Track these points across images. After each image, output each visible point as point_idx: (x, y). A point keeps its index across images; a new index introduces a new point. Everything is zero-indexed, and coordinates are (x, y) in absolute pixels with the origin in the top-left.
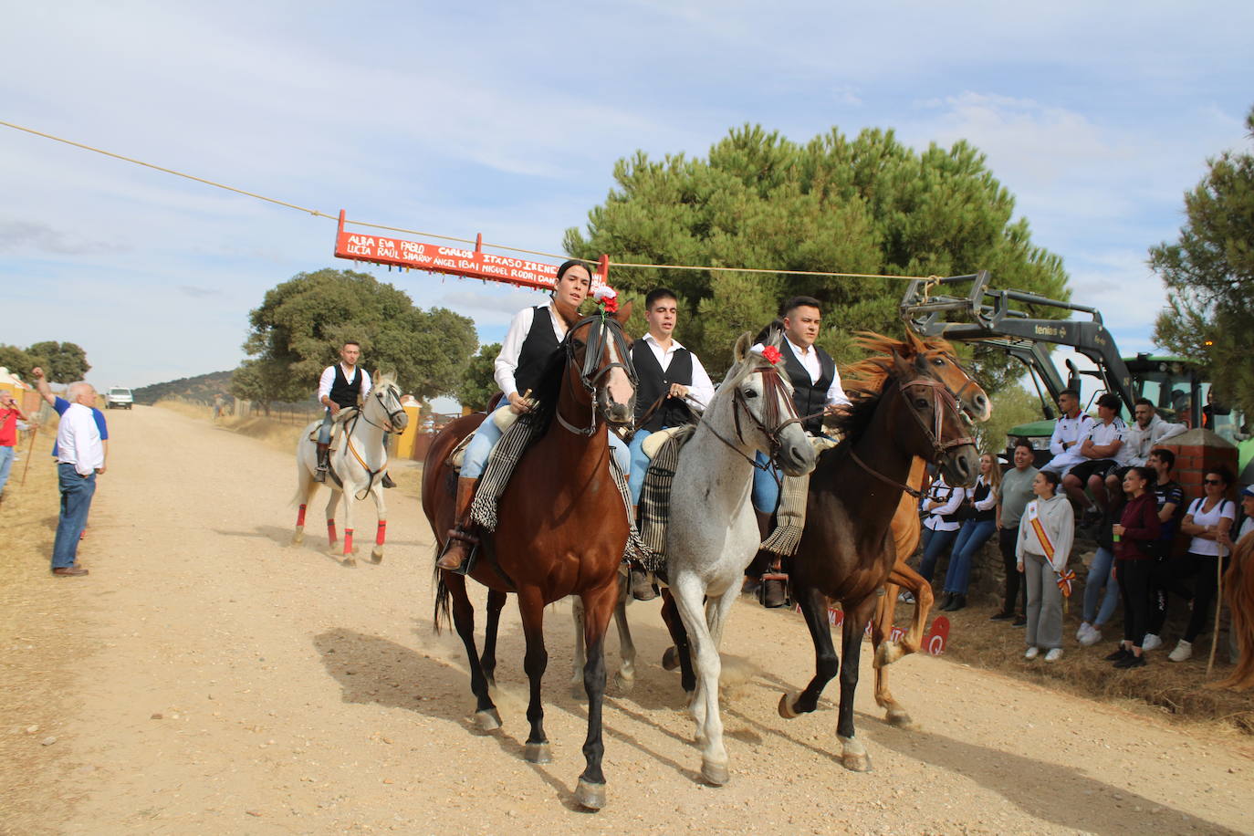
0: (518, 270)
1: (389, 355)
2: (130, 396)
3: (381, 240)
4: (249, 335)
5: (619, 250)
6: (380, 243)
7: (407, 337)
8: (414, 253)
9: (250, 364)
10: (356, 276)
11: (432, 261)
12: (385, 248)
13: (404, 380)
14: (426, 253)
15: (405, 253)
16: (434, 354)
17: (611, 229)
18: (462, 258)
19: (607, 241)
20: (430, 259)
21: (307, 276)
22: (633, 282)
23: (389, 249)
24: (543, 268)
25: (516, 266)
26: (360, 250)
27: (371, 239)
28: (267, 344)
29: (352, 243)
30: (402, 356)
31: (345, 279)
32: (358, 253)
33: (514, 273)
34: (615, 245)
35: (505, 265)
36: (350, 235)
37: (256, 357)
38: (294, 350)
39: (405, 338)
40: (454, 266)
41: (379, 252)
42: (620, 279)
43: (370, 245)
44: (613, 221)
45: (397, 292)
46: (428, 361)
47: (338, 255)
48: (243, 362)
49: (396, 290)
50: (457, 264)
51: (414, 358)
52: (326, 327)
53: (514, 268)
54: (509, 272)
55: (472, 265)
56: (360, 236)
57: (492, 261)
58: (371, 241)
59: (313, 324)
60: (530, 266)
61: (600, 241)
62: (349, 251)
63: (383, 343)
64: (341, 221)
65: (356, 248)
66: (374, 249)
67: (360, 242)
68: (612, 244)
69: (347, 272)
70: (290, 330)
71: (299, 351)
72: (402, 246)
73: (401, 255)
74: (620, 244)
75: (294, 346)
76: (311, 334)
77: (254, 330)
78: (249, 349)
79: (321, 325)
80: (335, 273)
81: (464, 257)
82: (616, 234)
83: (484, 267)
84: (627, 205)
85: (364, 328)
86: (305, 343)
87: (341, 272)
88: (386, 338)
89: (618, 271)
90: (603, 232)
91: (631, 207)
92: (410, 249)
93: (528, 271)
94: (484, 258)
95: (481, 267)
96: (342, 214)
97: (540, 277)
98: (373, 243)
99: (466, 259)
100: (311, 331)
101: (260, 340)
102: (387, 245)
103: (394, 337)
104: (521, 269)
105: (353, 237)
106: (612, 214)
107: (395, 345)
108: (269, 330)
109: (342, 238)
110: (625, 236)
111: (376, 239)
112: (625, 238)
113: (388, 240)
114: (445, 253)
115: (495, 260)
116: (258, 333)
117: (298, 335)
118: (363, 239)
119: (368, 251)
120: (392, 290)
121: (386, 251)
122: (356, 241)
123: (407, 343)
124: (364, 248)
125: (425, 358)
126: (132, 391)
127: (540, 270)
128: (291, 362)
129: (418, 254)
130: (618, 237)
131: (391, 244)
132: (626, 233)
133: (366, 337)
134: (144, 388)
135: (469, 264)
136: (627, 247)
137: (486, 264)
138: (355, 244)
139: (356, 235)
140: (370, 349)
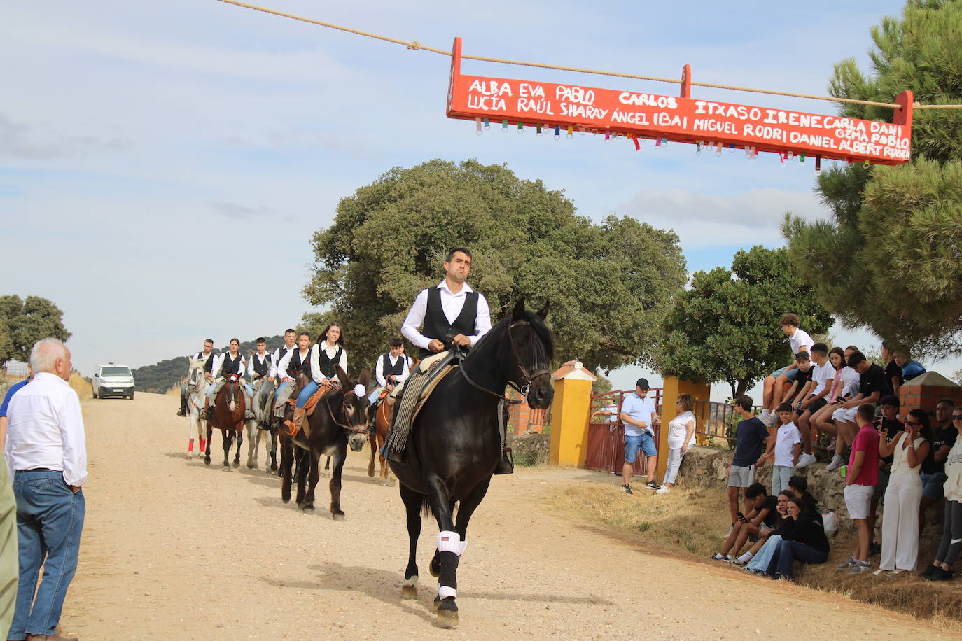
0: (755, 124)
1: (540, 298)
2: (132, 378)
3: (522, 85)
4: (316, 272)
5: (929, 91)
6: (522, 90)
7: (569, 267)
8: (578, 105)
9: (317, 320)
10: (483, 170)
11: (609, 115)
12: (529, 98)
13: (566, 338)
14: (597, 104)
15: (562, 105)
16: (614, 293)
17: (913, 57)
18: (658, 110)
19: (907, 77)
20: (604, 113)
21: (403, 174)
22: (954, 144)
23: (537, 99)
24: (798, 120)
25: (752, 117)
26: (488, 103)
27: (506, 85)
28: (342, 287)
29: (475, 93)
30: (562, 298)
31: (465, 176)
32: (486, 108)
33: (747, 130)
34: (921, 83)
35: (732, 116)
36: (473, 79)
37: (326, 308)
38: (386, 295)
39: (565, 268)
40: (645, 123)
41: (520, 105)
42: (933, 141)
43: (505, 94)
44: (917, 42)
45: (550, 194)
46: (604, 306)
47: (452, 114)
48: (305, 318)
49: (548, 190)
50: (650, 119)
51: (581, 302)
52: (438, 255)
53: (748, 121)
54: (740, 129)
55: (677, 120)
56: (488, 80)
57: (710, 112)
58: (506, 88)
59: (414, 252)
60: (776, 117)
61: (895, 77)
62: (470, 106)
63: (529, 277)
64: (456, 57)
65: (482, 100)
66: (512, 101)
67: (488, 89)
68: (915, 82)
69: (469, 164)
70: (379, 262)
71: (394, 295)
72: (558, 93)
73: (556, 107)
74: (930, 81)
75: (386, 288)
76: (412, 268)
77: (322, 264)
78: (315, 296)
79: (426, 251)
80: (448, 166)
81: (662, 106)
82: (922, 64)
83: (697, 121)
84: (941, 12)
85: (498, 254)
86: (402, 282)
87: (458, 165)
88: (533, 269)
89: (928, 128)
90: (899, 61)
91: (947, 15)
92: (572, 99)
93: (773, 126)
94: (697, 107)
95: (690, 123)
96: (457, 44)
97: (792, 134)
98: (509, 90)
99: (666, 110)
100: (412, 261)
101: (332, 281)
102: (533, 94)
103: (549, 266)
104: (761, 122)
105: (477, 82)
106: (915, 31)
107: (550, 280)
108: (345, 263)
109: (459, 84)
110: (938, 67)
111: (515, 85)
112: (938, 70)
113: (534, 85)
114: (630, 102)
115: (715, 109)
116: (329, 269)
117: (391, 269)
118: (494, 85)
119: (502, 104)
120: (541, 190)
121: (532, 102)
122: (482, 89)
123: (569, 277)
124: (494, 99)
125: (599, 301)
126: (134, 371)
127: (792, 123)
128: (382, 315)
129: (585, 106)
130: (925, 69)
131: (540, 91)
132: (939, 61)
133: (501, 268)
134: (152, 367)
135: (672, 118)
136: (942, 84)
137: (701, 117)
138: (480, 95)
139: (481, 79)
140: (509, 289)
